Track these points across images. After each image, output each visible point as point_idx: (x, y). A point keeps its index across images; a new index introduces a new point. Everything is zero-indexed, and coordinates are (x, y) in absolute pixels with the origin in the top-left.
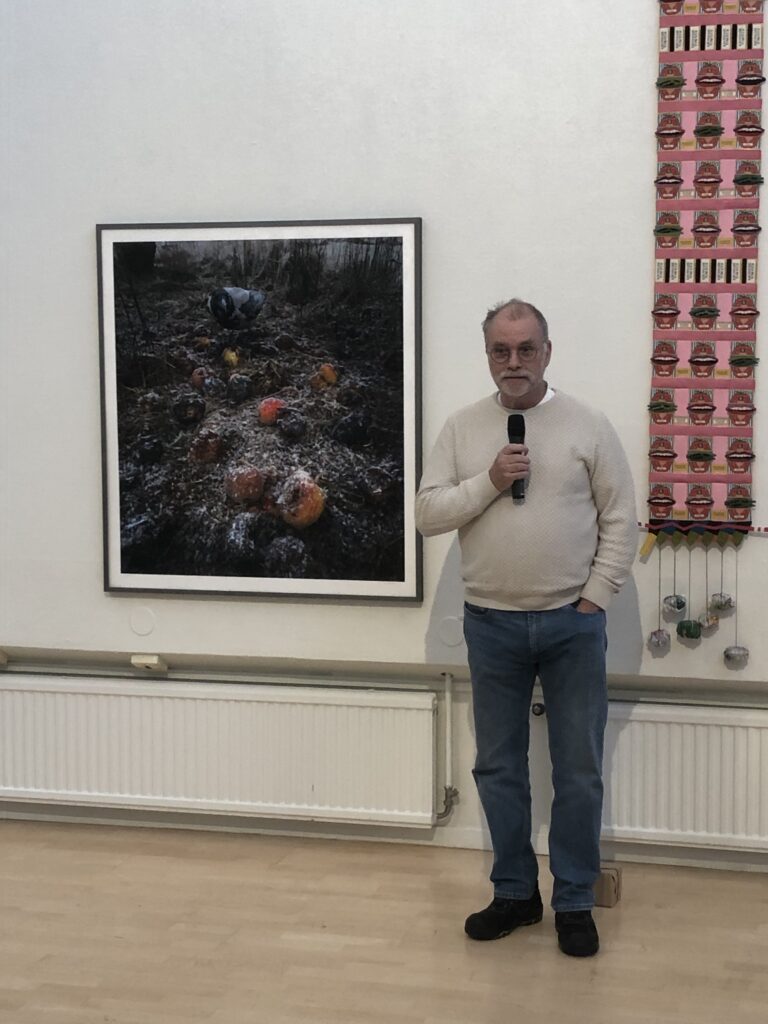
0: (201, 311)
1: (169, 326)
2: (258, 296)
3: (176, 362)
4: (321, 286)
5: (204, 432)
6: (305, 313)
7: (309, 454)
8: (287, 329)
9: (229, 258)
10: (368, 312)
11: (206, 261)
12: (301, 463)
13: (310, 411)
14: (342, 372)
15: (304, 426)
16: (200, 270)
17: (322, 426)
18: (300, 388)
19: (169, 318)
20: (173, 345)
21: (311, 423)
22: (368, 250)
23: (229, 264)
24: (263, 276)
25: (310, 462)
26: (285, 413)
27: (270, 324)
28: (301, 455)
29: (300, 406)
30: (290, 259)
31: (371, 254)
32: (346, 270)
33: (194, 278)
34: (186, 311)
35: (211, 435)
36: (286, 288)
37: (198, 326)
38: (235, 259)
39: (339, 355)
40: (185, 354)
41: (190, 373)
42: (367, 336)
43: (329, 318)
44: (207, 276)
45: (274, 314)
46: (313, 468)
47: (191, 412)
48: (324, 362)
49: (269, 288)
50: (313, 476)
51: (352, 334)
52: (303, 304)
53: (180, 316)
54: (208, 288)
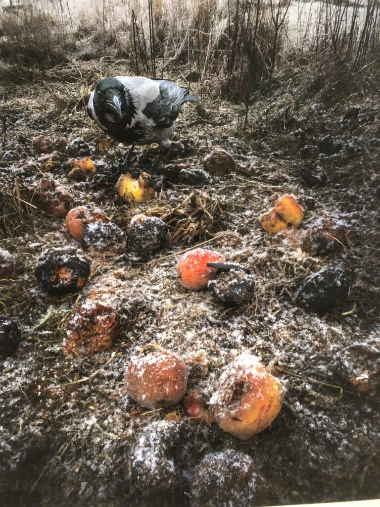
0: (78, 114)
1: (22, 140)
2: (175, 89)
3: (37, 198)
4: (278, 73)
5: (89, 305)
6: (253, 116)
7: (258, 331)
8: (223, 141)
9: (123, 27)
10: (353, 113)
11: (84, 32)
12: (245, 343)
13: (261, 267)
14: (310, 206)
15: (251, 288)
16: (74, 49)
17: (278, 289)
18: (243, 232)
19: (22, 128)
20: (30, 172)
21: (262, 284)
22: (355, 16)
23: (124, 38)
24: (183, 58)
25: (260, 342)
26: (220, 271)
27: (195, 134)
28: (246, 332)
29: (244, 260)
30: (228, 29)
31: (361, 21)
32: (320, 48)
33: (64, 61)
34: (52, 117)
35: (100, 310)
36: (222, 77)
37: (72, 141)
38: (135, 30)
39: (307, 181)
40: (53, 186)
41: (62, 216)
42: (350, 150)
43: (292, 124)
44: (87, 58)
45: (202, 117)
46: (265, 350)
47: (66, 276)
48: (282, 191)
49: (194, 77)
50: (265, 361)
51: (328, 147)
52: (249, 103)
53: (42, 124)
54: (89, 78)
